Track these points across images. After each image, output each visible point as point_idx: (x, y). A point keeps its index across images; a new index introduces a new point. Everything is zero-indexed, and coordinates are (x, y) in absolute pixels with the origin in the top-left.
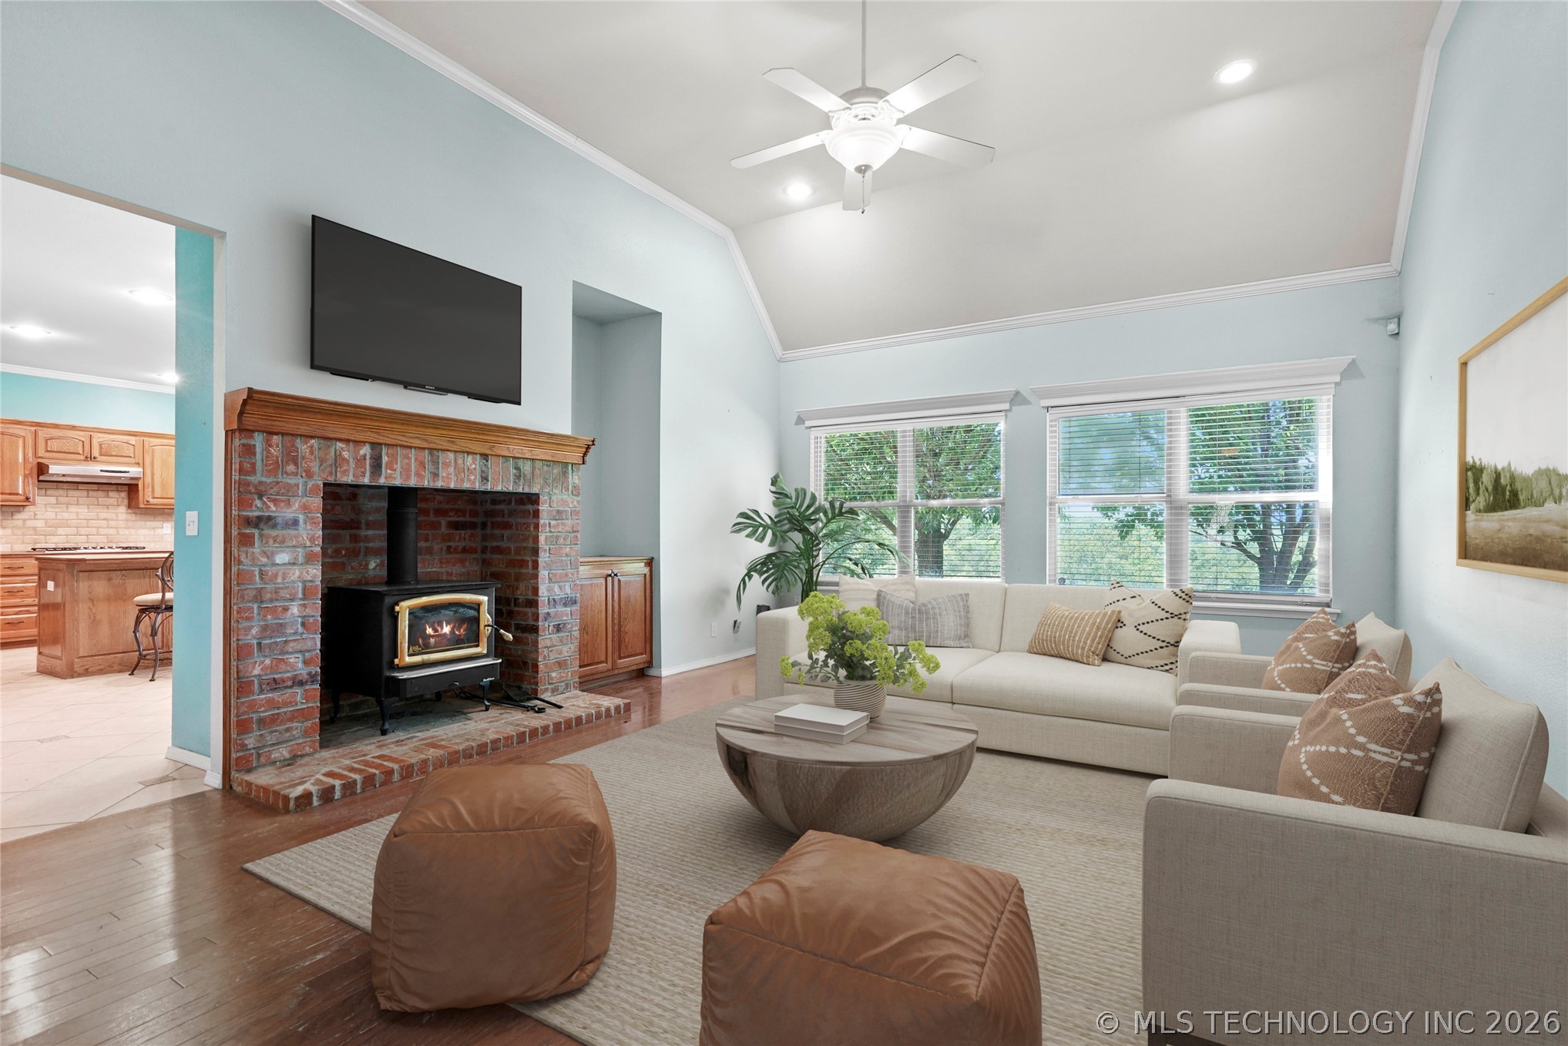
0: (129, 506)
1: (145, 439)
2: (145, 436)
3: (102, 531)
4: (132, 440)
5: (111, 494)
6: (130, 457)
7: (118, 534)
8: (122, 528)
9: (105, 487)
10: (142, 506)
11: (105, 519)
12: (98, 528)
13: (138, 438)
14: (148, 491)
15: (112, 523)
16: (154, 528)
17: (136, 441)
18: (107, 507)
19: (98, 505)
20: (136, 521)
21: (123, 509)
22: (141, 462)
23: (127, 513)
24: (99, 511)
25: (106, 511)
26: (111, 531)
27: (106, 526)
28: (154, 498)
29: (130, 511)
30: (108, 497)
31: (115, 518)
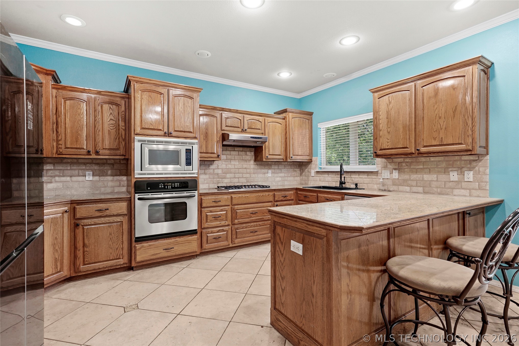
0: (255, 160)
1: (266, 118)
2: (266, 116)
3: (245, 175)
4: (261, 118)
5: (248, 153)
6: (259, 129)
7: (250, 177)
8: (252, 173)
9: (245, 149)
10: (264, 160)
11: (246, 168)
12: (242, 173)
13: (263, 118)
14: (267, 152)
15: (248, 170)
16: (265, 173)
17: (262, 119)
18: (246, 161)
19: (243, 160)
20: (257, 169)
21: (252, 162)
22: (264, 133)
23: (254, 164)
24: (243, 163)
25: (246, 163)
26: (248, 175)
27: (245, 172)
28: (269, 155)
29: (255, 163)
30: (246, 155)
31: (249, 167)
